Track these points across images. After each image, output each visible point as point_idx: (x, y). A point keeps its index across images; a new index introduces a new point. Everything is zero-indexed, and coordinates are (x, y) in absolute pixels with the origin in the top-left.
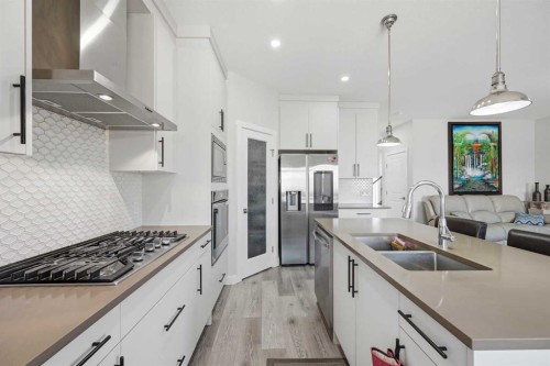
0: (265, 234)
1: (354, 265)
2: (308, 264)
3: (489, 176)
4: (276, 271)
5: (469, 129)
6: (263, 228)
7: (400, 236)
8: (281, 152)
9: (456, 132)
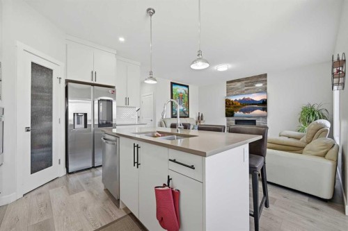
0: (51, 151)
1: (138, 148)
2: (94, 167)
3: (185, 110)
4: (64, 179)
5: (178, 87)
6: (49, 145)
7: (158, 132)
8: (67, 81)
9: (174, 87)
